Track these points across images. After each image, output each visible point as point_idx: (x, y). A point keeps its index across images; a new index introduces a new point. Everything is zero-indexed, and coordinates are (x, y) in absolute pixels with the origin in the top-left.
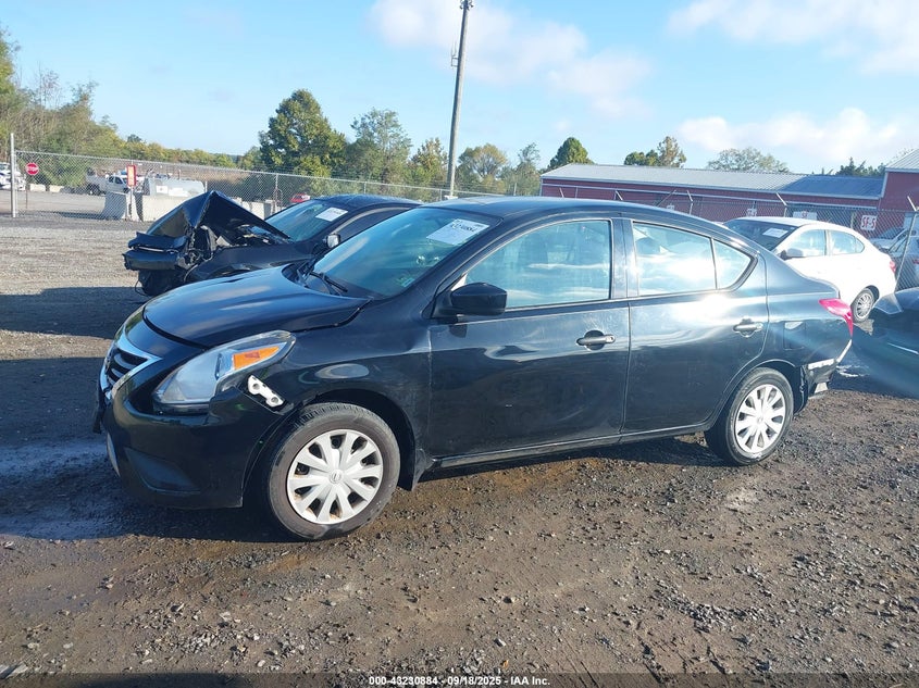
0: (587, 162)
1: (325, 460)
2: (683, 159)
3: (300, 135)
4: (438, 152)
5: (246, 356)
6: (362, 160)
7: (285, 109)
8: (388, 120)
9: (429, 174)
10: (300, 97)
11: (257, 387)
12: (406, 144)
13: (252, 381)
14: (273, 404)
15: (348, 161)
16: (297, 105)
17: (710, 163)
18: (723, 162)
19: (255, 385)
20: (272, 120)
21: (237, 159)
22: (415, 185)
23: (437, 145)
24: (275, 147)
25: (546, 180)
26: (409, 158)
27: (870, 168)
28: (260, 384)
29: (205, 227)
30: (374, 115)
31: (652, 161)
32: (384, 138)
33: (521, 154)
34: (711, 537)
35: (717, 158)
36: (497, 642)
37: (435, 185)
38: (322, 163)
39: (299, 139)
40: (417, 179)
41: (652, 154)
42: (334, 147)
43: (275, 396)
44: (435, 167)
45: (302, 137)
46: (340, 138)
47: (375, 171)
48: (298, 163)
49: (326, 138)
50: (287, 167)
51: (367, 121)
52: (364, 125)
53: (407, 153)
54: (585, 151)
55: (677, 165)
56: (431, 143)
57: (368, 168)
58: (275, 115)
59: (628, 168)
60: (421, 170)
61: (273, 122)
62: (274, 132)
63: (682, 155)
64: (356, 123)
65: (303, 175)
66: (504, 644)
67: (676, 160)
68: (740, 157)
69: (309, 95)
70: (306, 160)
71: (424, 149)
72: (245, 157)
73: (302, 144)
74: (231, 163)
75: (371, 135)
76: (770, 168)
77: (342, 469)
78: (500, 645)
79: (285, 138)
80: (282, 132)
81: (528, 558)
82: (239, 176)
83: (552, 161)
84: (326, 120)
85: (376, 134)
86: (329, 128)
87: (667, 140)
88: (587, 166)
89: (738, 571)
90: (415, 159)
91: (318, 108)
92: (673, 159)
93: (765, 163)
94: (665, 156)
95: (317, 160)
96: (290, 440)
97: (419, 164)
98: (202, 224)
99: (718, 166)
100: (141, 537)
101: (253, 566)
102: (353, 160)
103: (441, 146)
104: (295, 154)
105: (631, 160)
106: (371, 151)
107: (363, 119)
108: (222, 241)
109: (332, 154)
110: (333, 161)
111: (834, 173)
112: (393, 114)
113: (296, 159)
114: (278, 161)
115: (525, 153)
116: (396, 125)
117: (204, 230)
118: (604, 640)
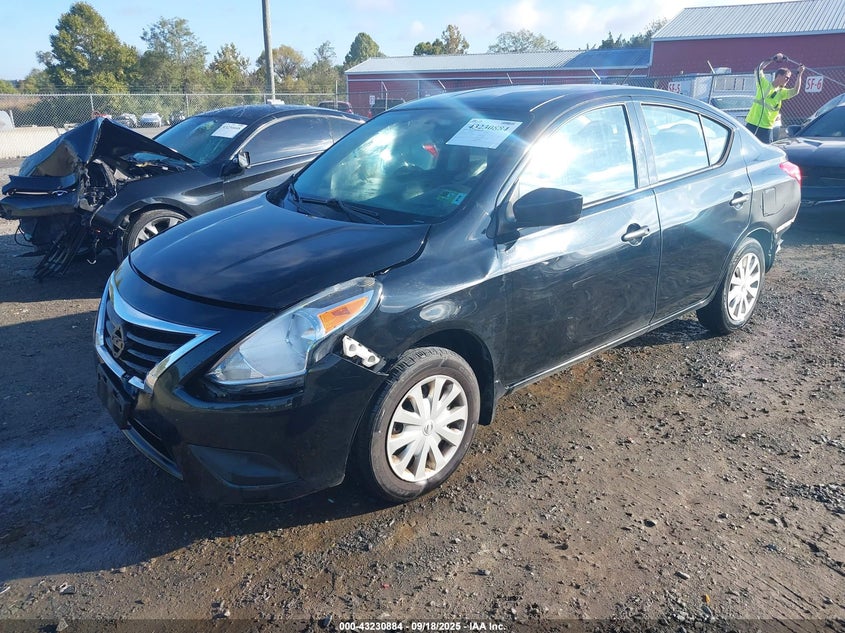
0: (380, 55)
1: (418, 413)
2: (466, 46)
3: (88, 52)
4: (235, 58)
5: (334, 313)
6: (159, 72)
7: (65, 24)
8: (179, 28)
9: (230, 81)
10: (78, 10)
11: (353, 348)
12: (201, 52)
13: (348, 342)
14: (369, 364)
15: (144, 75)
16: (78, 19)
17: (491, 47)
18: (502, 45)
19: (351, 347)
20: (53, 38)
21: (17, 84)
22: (218, 92)
23: (233, 51)
24: (62, 67)
25: (351, 76)
26: (207, 65)
27: (624, 40)
28: (356, 343)
29: (98, 161)
30: (163, 24)
31: (439, 49)
32: (178, 48)
33: (317, 53)
34: (764, 411)
35: (496, 42)
36: (678, 574)
37: (238, 91)
38: (117, 80)
39: (87, 57)
40: (218, 87)
41: (437, 43)
42: (127, 61)
43: (372, 354)
44: (234, 73)
45: (90, 54)
46: (132, 51)
47: (175, 82)
48: (91, 82)
49: (117, 52)
50: (81, 87)
51: (157, 31)
52: (154, 36)
53: (203, 62)
54: (376, 45)
55: (462, 51)
56: (227, 48)
57: (167, 80)
58: (56, 33)
59: (418, 58)
60: (222, 78)
61: (54, 40)
62: (58, 51)
63: (464, 41)
64: (145, 34)
65: (100, 94)
66: (688, 576)
67: (460, 47)
68: (515, 40)
69: (90, 8)
70: (100, 77)
71: (220, 55)
72: (26, 81)
73: (92, 62)
74: (12, 88)
75: (163, 46)
76: (542, 48)
77: (433, 418)
78: (685, 578)
79: (72, 56)
80: (68, 51)
81: (629, 472)
82: (28, 102)
83: (347, 57)
84: (113, 33)
85: (168, 45)
86: (117, 42)
87: (450, 28)
88: (379, 60)
89: (816, 442)
90: (212, 67)
91: (101, 21)
92: (457, 46)
93: (538, 43)
94: (448, 45)
95: (111, 77)
96: (387, 399)
97: (217, 71)
98: (94, 157)
99: (497, 50)
100: (218, 540)
101: (371, 546)
102: (148, 74)
103: (237, 51)
104: (86, 73)
105: (420, 50)
106: (167, 63)
107: (152, 29)
108: (119, 175)
109: (126, 69)
110: (129, 77)
111: (597, 48)
112: (183, 22)
113: (88, 77)
114: (69, 82)
115: (321, 51)
116: (188, 34)
117: (97, 164)
118: (770, 547)
